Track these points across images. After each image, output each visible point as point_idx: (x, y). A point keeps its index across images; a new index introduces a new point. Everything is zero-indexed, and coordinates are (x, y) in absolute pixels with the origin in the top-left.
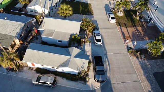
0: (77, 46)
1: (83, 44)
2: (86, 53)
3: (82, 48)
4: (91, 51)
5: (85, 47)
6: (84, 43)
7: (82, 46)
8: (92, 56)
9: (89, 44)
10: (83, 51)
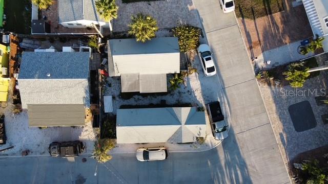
1: (186, 77)
2: (194, 94)
3: (186, 86)
4: (201, 88)
5: (191, 83)
6: (188, 75)
7: (185, 83)
9: (196, 76)
10: (188, 91)
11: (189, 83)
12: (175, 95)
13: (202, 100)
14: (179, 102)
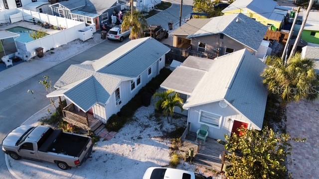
0: (164, 129)
1: (169, 145)
2: (128, 144)
3: (153, 139)
4: (131, 158)
5: (153, 147)
6: (169, 148)
7: (158, 139)
8: (110, 156)
9: (162, 161)
10: (140, 138)
11: (153, 144)
12: (147, 120)
13: (108, 150)
14: (132, 120)
